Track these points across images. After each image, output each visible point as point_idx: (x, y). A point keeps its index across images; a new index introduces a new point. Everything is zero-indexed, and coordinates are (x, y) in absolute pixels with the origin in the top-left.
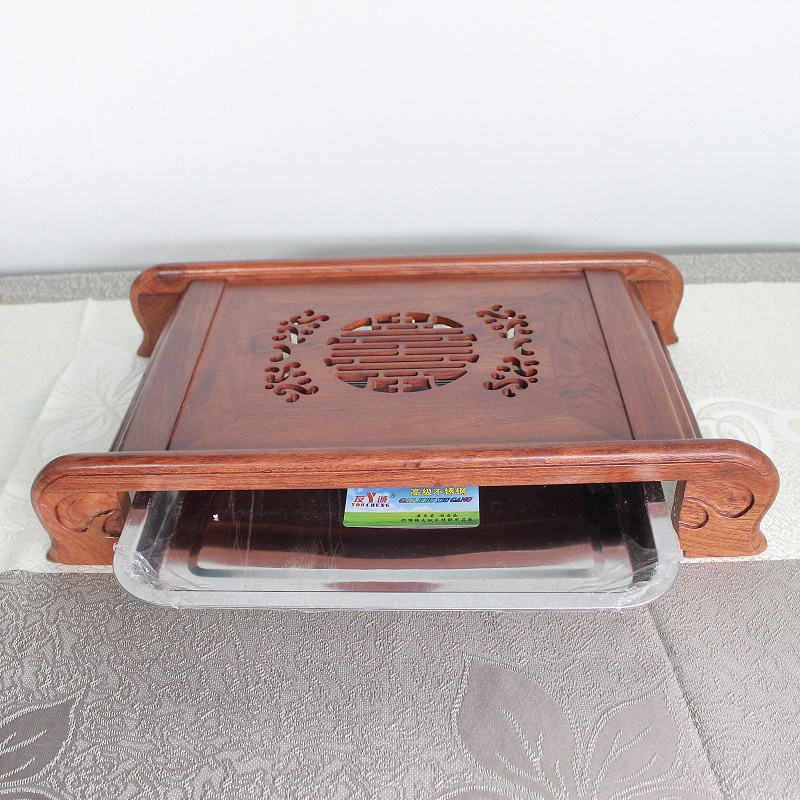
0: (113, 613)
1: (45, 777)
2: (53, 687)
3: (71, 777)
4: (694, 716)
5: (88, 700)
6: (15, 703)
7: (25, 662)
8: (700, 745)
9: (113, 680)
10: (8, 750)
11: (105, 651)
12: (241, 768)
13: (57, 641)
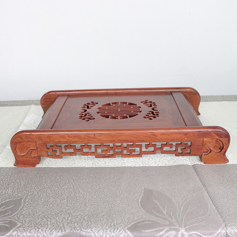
0: (37, 177)
1: (13, 216)
2: (17, 194)
3: (22, 216)
4: (212, 201)
5: (28, 198)
6: (6, 198)
7: (9, 188)
8: (215, 208)
9: (36, 193)
10: (3, 210)
11: (33, 186)
12: (74, 214)
13: (19, 183)
